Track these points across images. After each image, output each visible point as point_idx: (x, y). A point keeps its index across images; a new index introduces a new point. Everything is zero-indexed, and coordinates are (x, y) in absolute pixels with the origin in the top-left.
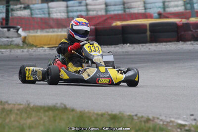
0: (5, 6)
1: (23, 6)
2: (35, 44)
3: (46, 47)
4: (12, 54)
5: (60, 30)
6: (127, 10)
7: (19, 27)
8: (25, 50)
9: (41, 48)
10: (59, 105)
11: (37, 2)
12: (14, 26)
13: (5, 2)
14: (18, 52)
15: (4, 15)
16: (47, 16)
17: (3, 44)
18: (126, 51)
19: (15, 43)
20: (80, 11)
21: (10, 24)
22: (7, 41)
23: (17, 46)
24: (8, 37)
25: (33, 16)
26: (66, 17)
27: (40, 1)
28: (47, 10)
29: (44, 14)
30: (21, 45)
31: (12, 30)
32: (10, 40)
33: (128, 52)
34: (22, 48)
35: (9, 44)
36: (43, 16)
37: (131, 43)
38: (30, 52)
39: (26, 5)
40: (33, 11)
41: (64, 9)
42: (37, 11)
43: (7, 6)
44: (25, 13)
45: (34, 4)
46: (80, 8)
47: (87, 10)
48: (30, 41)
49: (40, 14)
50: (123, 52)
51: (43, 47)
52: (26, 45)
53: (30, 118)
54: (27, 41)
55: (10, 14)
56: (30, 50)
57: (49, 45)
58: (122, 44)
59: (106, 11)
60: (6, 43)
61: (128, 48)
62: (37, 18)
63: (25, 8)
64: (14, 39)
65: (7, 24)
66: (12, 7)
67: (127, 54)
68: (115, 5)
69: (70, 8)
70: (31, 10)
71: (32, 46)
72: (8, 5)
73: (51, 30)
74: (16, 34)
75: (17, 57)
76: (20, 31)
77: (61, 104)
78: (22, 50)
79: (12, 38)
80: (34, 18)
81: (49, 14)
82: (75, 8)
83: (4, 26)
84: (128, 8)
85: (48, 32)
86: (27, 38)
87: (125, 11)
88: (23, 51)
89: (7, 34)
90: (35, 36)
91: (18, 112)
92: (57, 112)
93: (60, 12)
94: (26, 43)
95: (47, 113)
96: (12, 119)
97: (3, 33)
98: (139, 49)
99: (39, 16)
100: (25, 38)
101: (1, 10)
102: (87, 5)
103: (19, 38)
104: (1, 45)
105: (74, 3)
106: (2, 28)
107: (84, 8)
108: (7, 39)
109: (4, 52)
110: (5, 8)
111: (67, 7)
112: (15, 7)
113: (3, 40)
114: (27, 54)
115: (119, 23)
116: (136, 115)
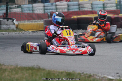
0: (5, 6)
1: (17, 6)
2: (23, 29)
3: (30, 31)
4: (9, 35)
5: (39, 20)
6: (81, 9)
7: (14, 18)
8: (18, 33)
9: (27, 32)
10: (35, 66)
11: (25, 4)
12: (11, 18)
13: (5, 3)
14: (13, 34)
15: (5, 11)
16: (31, 12)
19: (11, 29)
20: (52, 9)
21: (8, 17)
22: (7, 27)
23: (13, 30)
24: (7, 25)
25: (23, 12)
26: (43, 12)
27: (27, 3)
28: (31, 8)
29: (30, 11)
30: (15, 30)
31: (9, 20)
32: (8, 26)
34: (16, 31)
35: (8, 29)
36: (28, 12)
37: (82, 29)
38: (20, 34)
39: (19, 5)
40: (23, 9)
41: (42, 8)
42: (25, 9)
43: (6, 6)
44: (18, 10)
46: (51, 7)
47: (57, 9)
48: (21, 27)
49: (27, 11)
51: (28, 31)
52: (18, 30)
53: (18, 74)
55: (9, 11)
56: (21, 33)
57: (32, 29)
59: (68, 9)
63: (18, 7)
64: (11, 26)
65: (7, 16)
68: (74, 6)
69: (45, 7)
70: (22, 8)
71: (22, 30)
73: (34, 21)
74: (12, 23)
75: (12, 37)
76: (15, 21)
77: (37, 65)
78: (15, 33)
79: (10, 25)
81: (33, 11)
82: (49, 7)
83: (5, 18)
84: (82, 8)
85: (32, 22)
87: (79, 9)
88: (16, 33)
89: (7, 23)
90: (23, 24)
91: (10, 71)
92: (34, 70)
93: (39, 10)
94: (18, 29)
95: (28, 72)
96: (6, 75)
97: (4, 22)
100: (18, 25)
101: (3, 8)
102: (56, 5)
103: (14, 25)
104: (3, 30)
105: (48, 4)
106: (3, 19)
107: (54, 7)
108: (6, 26)
109: (4, 34)
110: (5, 7)
111: (44, 7)
112: (12, 6)
113: (4, 26)
114: (19, 35)
115: (75, 17)
116: (83, 73)
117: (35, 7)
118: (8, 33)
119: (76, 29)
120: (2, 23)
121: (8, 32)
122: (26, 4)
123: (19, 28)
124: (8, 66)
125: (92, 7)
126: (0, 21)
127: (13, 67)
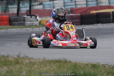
0: (29, 3)
1: (39, 3)
4: (33, 30)
6: (99, 4)
7: (37, 15)
8: (41, 28)
11: (47, 1)
12: (35, 15)
13: (29, 1)
14: (37, 29)
15: (28, 9)
17: (28, 25)
18: (99, 27)
19: (35, 24)
20: (72, 5)
21: (32, 14)
22: (30, 23)
23: (36, 26)
24: (31, 21)
25: (45, 9)
28: (52, 5)
29: (51, 7)
30: (38, 26)
31: (33, 17)
33: (100, 28)
34: (39, 27)
35: (32, 25)
37: (101, 23)
39: (41, 3)
41: (62, 4)
42: (47, 6)
43: (30, 3)
44: (40, 7)
45: (45, 2)
47: (76, 5)
49: (49, 8)
50: (97, 28)
52: (41, 25)
55: (32, 8)
59: (87, 5)
60: (30, 24)
61: (100, 26)
62: (47, 10)
63: (40, 4)
64: (34, 22)
65: (30, 13)
66: (32, 4)
67: (99, 29)
68: (92, 1)
69: (65, 4)
70: (44, 5)
74: (35, 19)
76: (38, 18)
78: (39, 28)
79: (33, 21)
80: (45, 10)
81: (54, 7)
82: (69, 4)
83: (29, 15)
84: (100, 3)
86: (42, 21)
87: (97, 5)
88: (39, 29)
89: (30, 19)
90: (46, 20)
93: (60, 6)
95: (55, 64)
98: (106, 26)
99: (48, 9)
100: (40, 21)
101: (27, 5)
102: (75, 2)
103: (37, 22)
104: (27, 26)
105: (68, 1)
106: (27, 16)
107: (74, 3)
110: (29, 5)
111: (64, 3)
112: (35, 4)
113: (28, 23)
114: (42, 30)
115: (94, 12)
116: (107, 64)
117: (56, 4)
119: (96, 23)
120: (26, 19)
121: (32, 28)
123: (42, 24)
124: (37, 59)
125: (109, 2)
126: (24, 17)
127: (41, 60)
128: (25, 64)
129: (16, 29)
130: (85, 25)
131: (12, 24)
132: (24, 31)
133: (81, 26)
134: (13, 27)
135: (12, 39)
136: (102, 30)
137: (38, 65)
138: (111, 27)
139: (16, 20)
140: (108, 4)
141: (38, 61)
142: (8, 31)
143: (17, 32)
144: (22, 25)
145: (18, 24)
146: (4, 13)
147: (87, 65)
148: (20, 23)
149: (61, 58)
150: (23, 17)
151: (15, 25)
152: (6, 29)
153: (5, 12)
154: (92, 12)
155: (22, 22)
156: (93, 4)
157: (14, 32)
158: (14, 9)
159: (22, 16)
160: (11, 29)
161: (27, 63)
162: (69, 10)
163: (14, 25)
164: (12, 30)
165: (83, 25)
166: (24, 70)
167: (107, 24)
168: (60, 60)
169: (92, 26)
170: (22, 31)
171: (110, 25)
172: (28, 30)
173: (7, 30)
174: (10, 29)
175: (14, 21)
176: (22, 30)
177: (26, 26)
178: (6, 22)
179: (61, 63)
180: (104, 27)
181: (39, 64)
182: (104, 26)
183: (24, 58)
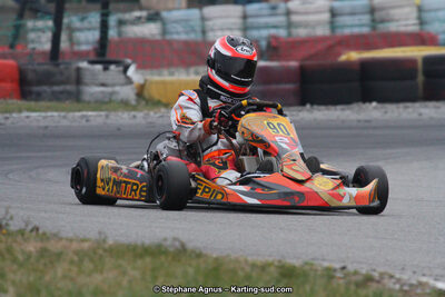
0: (99, 15)
2: (164, 100)
4: (109, 121)
6: (380, 26)
7: (129, 61)
8: (140, 115)
11: (177, 6)
12: (118, 59)
13: (98, 6)
14: (123, 118)
15: (95, 35)
16: (199, 36)
17: (92, 100)
18: (367, 118)
19: (119, 97)
20: (275, 27)
21: (109, 57)
22: (102, 92)
23: (125, 104)
24: (103, 85)
25: (168, 37)
27: (184, 4)
28: (199, 22)
29: (193, 30)
30: (133, 103)
31: (113, 67)
32: (109, 89)
33: (369, 121)
34: (134, 108)
35: (107, 100)
36: (192, 37)
37: (378, 102)
38: (149, 120)
39: (152, 12)
40: (167, 26)
41: (239, 21)
43: (103, 15)
44: (150, 30)
45: (170, 10)
46: (272, 20)
47: (290, 25)
48: (154, 92)
50: (359, 121)
52: (144, 103)
54: (146, 94)
56: (152, 113)
58: (361, 104)
59: (333, 26)
60: (100, 97)
61: (372, 112)
62: (178, 42)
63: (149, 19)
64: (117, 89)
65: (102, 54)
67: (368, 125)
68: (352, 14)
69: (250, 20)
70: (164, 23)
71: (157, 104)
72: (105, 11)
74: (122, 76)
75: (119, 129)
76: (131, 72)
78: (133, 113)
79: (113, 85)
80: (170, 43)
81: (204, 32)
82: (262, 20)
84: (383, 21)
86: (146, 87)
87: (374, 28)
88: (134, 117)
89: (103, 77)
90: (164, 83)
93: (231, 29)
94: (144, 99)
97: (94, 74)
98: (396, 114)
99: (183, 37)
100: (142, 87)
102: (288, 13)
103: (129, 87)
104: (89, 102)
105: (261, 9)
106: (90, 63)
107: (281, 19)
108: (102, 89)
109: (92, 118)
111: (245, 17)
112: (127, 16)
113: (92, 91)
114: (143, 122)
115: (354, 56)
116: (344, 268)
118: (107, 116)
119: (357, 101)
120: (87, 78)
121: (107, 110)
122: (179, 9)
123: (147, 97)
124: (71, 240)
125: (419, 18)
126: (79, 70)
127: (86, 245)
128: (21, 257)
129: (43, 114)
130: (315, 107)
131: (31, 93)
132: (74, 124)
133: (300, 108)
134: (33, 104)
135: (19, 155)
136: (375, 128)
137: (72, 262)
138: (415, 116)
139: (46, 79)
140: (414, 25)
141: (75, 246)
142: (9, 122)
143: (46, 124)
144: (67, 99)
145: (53, 93)
146: (7, 50)
147: (264, 268)
148: (62, 92)
149: (165, 240)
150: (74, 66)
151: (43, 99)
152: (6, 112)
153: (12, 46)
154: (343, 58)
155: (69, 87)
156: (357, 22)
157: (35, 124)
158: (40, 34)
159: (70, 64)
160: (25, 114)
161: (29, 256)
162: (264, 44)
163: (38, 97)
164: (28, 117)
165: (308, 106)
166: (13, 283)
167: (401, 105)
168: (159, 246)
169: (343, 110)
170: (65, 123)
171: (410, 110)
172: (87, 121)
173: (7, 118)
174: (20, 111)
175: (40, 83)
176: (65, 117)
177: (84, 102)
178: (8, 86)
179: (163, 258)
180: (388, 116)
181: (76, 258)
182: (386, 112)
183: (23, 235)
